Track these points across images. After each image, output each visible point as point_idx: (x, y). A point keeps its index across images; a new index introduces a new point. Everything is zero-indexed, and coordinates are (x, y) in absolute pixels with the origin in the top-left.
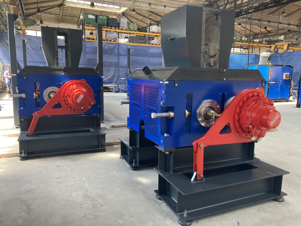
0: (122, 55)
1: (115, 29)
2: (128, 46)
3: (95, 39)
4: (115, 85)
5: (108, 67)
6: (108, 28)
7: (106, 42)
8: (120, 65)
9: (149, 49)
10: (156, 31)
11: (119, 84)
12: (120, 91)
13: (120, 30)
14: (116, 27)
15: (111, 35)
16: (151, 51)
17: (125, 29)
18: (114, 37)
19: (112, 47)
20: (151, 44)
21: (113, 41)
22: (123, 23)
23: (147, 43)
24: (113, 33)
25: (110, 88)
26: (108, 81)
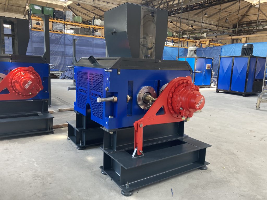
0: (68, 45)
1: (61, 20)
2: (73, 36)
3: (42, 29)
4: (62, 72)
5: (54, 56)
6: (54, 20)
7: (53, 32)
8: (66, 54)
9: (93, 40)
10: (100, 24)
11: (66, 71)
12: (66, 77)
13: (66, 22)
14: (62, 19)
15: (57, 26)
16: (95, 42)
17: (70, 21)
18: (61, 28)
19: (58, 37)
20: (95, 36)
21: (59, 31)
22: (69, 16)
23: (91, 35)
24: (59, 24)
25: (56, 75)
26: (55, 69)
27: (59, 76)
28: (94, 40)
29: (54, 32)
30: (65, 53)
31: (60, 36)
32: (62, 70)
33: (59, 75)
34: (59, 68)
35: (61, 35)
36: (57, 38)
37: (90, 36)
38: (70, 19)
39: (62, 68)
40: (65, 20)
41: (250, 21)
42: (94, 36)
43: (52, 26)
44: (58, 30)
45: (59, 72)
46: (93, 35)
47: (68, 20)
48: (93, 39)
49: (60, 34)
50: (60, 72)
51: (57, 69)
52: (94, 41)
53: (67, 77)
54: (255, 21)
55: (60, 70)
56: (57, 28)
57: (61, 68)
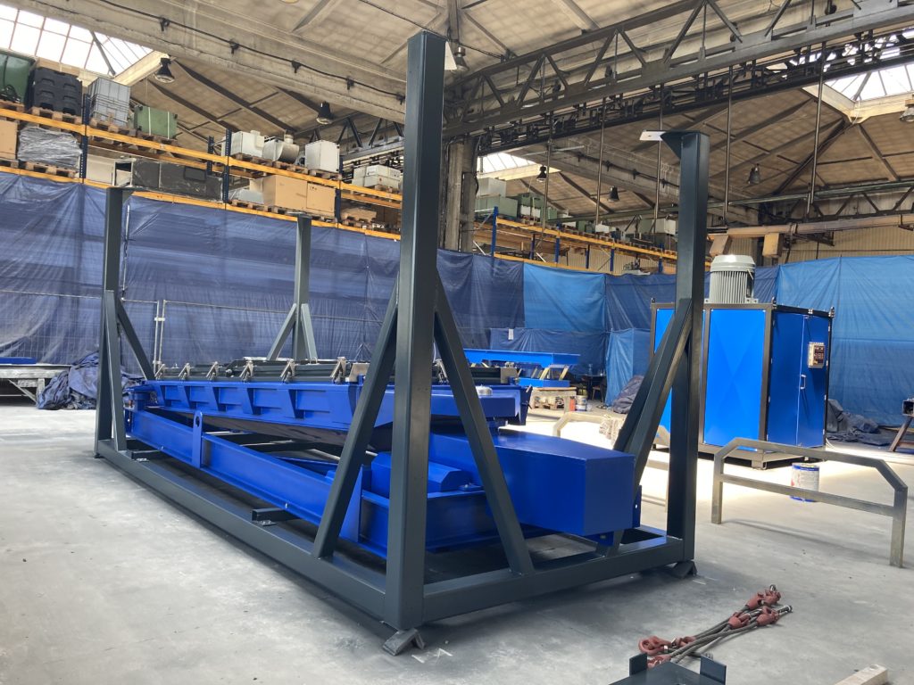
1: (67, 120)
4: (49, 373)
5: (18, 287)
6: (30, 113)
7: (19, 172)
8: (82, 281)
9: (225, 224)
10: (259, 154)
11: (74, 367)
12: (73, 399)
13: (93, 127)
14: (73, 114)
15: (44, 145)
16: (234, 230)
17: (116, 129)
18: (63, 156)
19: (46, 196)
20: (235, 202)
21: (52, 169)
22: (111, 103)
23: (218, 198)
24: (57, 136)
25: (19, 387)
26: (14, 354)
27: (33, 390)
28: (228, 221)
29: (22, 172)
30: (78, 278)
31: (54, 192)
32: (55, 362)
33: (32, 384)
34: (41, 348)
35: (61, 187)
36: (41, 203)
37: (212, 204)
38: (113, 119)
39: (60, 349)
40: (86, 122)
41: (823, 185)
42: (230, 203)
43: (18, 143)
44: (48, 163)
45: (37, 373)
46: (227, 201)
47: (106, 123)
48: (226, 219)
49: (56, 185)
50: (43, 371)
51: (27, 354)
52: (228, 226)
53: (77, 396)
55: (44, 359)
56: (41, 154)
57: (50, 353)
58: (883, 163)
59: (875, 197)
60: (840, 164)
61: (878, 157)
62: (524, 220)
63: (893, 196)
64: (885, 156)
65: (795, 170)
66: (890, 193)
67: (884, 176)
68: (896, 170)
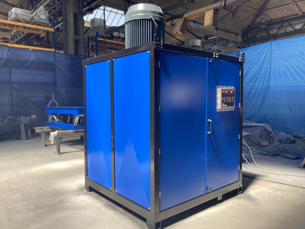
41: (269, 20)
54: (279, 20)
58: (296, 6)
59: (293, 24)
60: (276, 8)
61: (293, 3)
62: (115, 39)
63: (301, 23)
64: (296, 2)
65: (256, 14)
66: (300, 21)
67: (297, 13)
68: (302, 9)
